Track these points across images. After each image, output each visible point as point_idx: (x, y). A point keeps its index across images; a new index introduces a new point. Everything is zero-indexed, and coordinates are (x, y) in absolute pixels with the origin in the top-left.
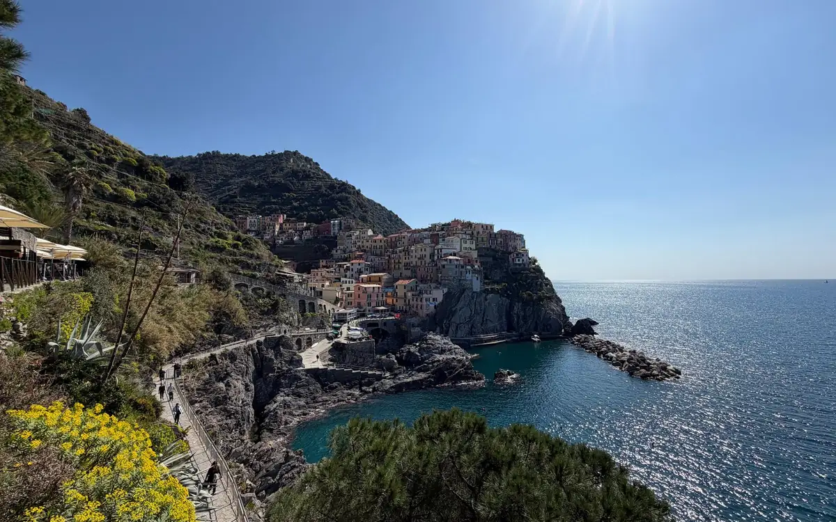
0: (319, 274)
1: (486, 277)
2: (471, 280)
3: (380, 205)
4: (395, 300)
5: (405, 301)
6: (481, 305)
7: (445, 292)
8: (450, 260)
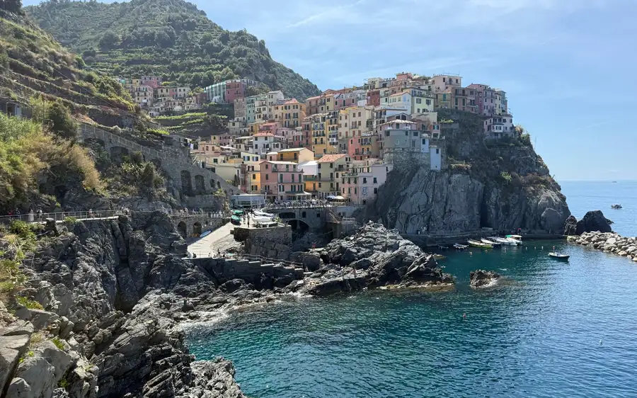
0: (210, 147)
1: (450, 152)
2: (429, 154)
3: (291, 71)
4: (317, 185)
5: (332, 185)
6: (442, 190)
7: (390, 170)
8: (398, 124)
